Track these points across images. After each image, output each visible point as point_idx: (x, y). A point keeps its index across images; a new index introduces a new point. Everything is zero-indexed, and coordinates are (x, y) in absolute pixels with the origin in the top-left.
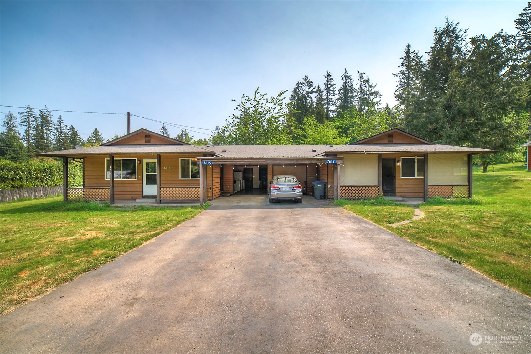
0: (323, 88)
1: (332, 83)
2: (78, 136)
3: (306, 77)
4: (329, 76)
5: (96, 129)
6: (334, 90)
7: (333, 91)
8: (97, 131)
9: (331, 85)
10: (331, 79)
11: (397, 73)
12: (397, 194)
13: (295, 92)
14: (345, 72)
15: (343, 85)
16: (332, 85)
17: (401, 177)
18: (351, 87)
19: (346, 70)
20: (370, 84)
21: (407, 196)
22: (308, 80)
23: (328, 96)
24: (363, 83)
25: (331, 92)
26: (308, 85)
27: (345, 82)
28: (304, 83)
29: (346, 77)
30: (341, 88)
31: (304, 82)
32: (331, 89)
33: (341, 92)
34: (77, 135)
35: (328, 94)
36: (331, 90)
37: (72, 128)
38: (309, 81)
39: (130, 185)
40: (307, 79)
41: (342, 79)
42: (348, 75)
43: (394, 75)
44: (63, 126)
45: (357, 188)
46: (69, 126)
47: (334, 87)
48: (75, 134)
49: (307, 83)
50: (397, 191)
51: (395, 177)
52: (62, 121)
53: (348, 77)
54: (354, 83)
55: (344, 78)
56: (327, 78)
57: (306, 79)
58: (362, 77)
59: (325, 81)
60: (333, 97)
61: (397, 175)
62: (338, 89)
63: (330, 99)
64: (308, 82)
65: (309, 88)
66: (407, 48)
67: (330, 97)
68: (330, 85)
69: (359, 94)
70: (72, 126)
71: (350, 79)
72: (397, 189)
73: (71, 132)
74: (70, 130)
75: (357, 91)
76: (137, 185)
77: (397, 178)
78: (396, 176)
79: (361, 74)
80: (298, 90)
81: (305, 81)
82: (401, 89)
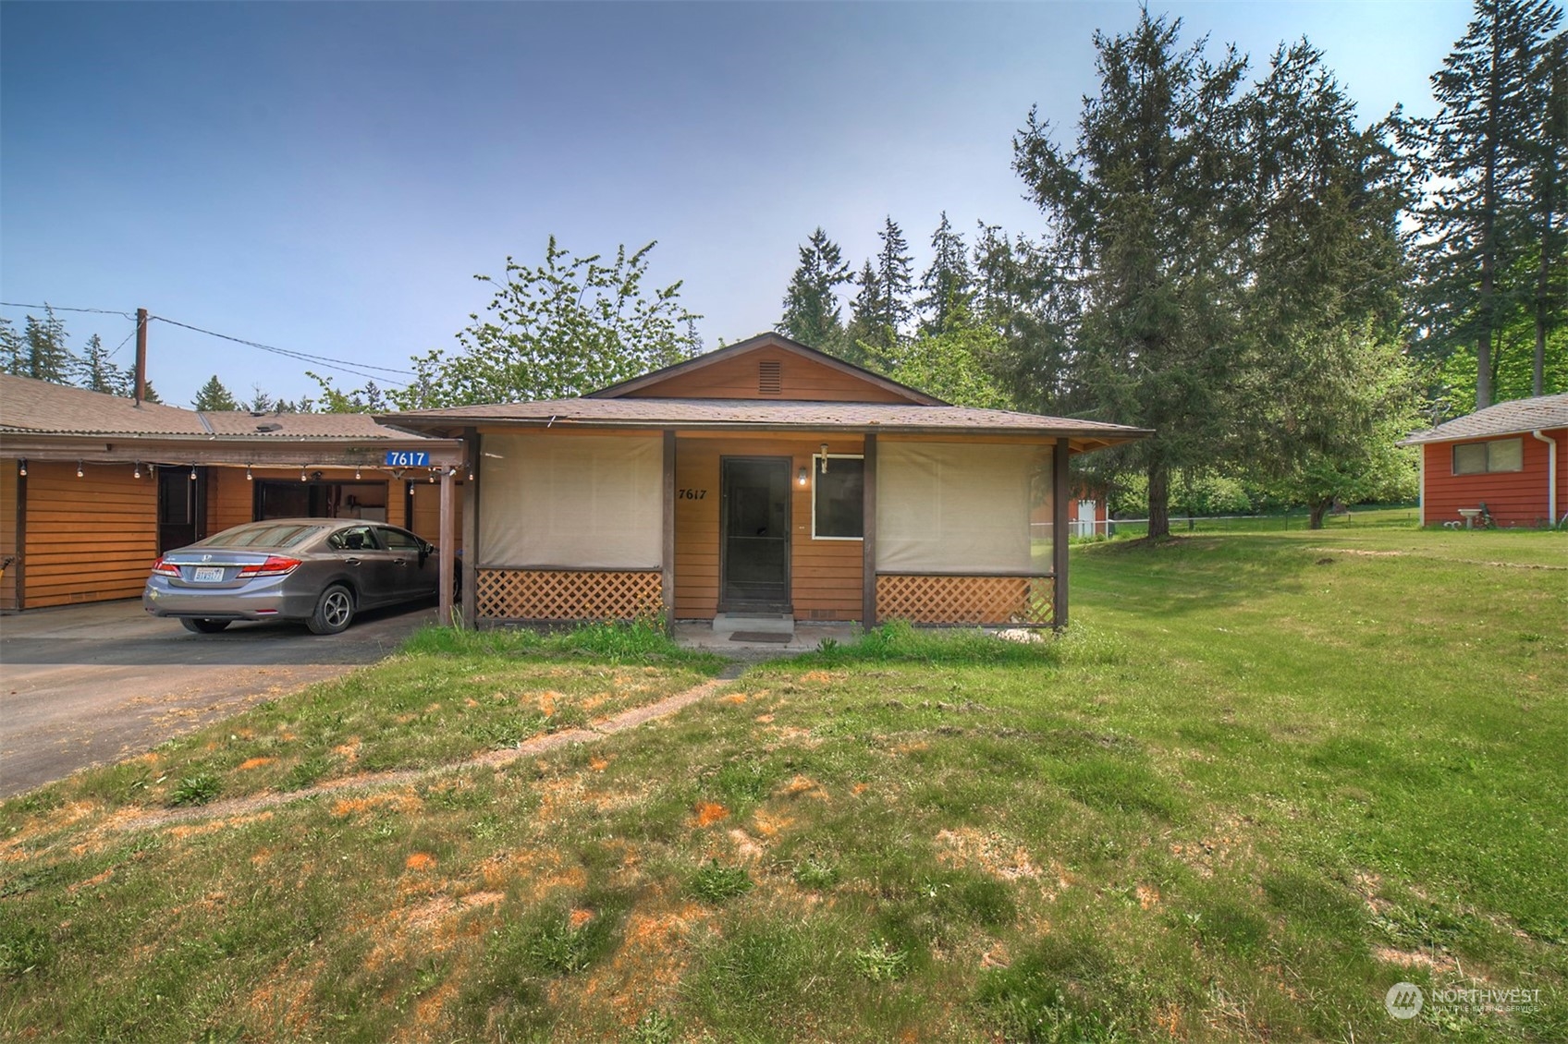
0: (876, 269)
1: (901, 256)
3: (819, 232)
4: (893, 236)
5: (214, 379)
6: (909, 274)
7: (906, 279)
8: (218, 385)
9: (899, 260)
12: (796, 604)
13: (800, 280)
14: (944, 224)
15: (936, 262)
16: (903, 262)
17: (814, 537)
18: (959, 269)
19: (944, 217)
21: (838, 614)
22: (824, 244)
23: (889, 294)
25: (900, 281)
26: (825, 258)
27: (944, 252)
28: (813, 253)
29: (944, 238)
30: (932, 270)
31: (814, 249)
32: (900, 272)
33: (931, 283)
34: (152, 394)
35: (889, 287)
36: (899, 276)
38: (828, 245)
40: (823, 240)
41: (934, 244)
42: (951, 233)
44: (104, 366)
45: (579, 577)
47: (909, 265)
49: (823, 250)
50: (794, 595)
51: (789, 534)
52: (100, 353)
53: (951, 239)
55: (940, 242)
56: (886, 242)
57: (819, 238)
58: (991, 240)
59: (882, 250)
60: (904, 297)
61: (797, 529)
62: (921, 274)
63: (895, 302)
64: (825, 248)
65: (830, 268)
67: (896, 296)
68: (896, 262)
69: (983, 289)
71: (958, 245)
72: (795, 583)
74: (128, 381)
75: (977, 280)
77: (795, 539)
78: (794, 531)
79: (989, 229)
80: (806, 276)
81: (817, 246)
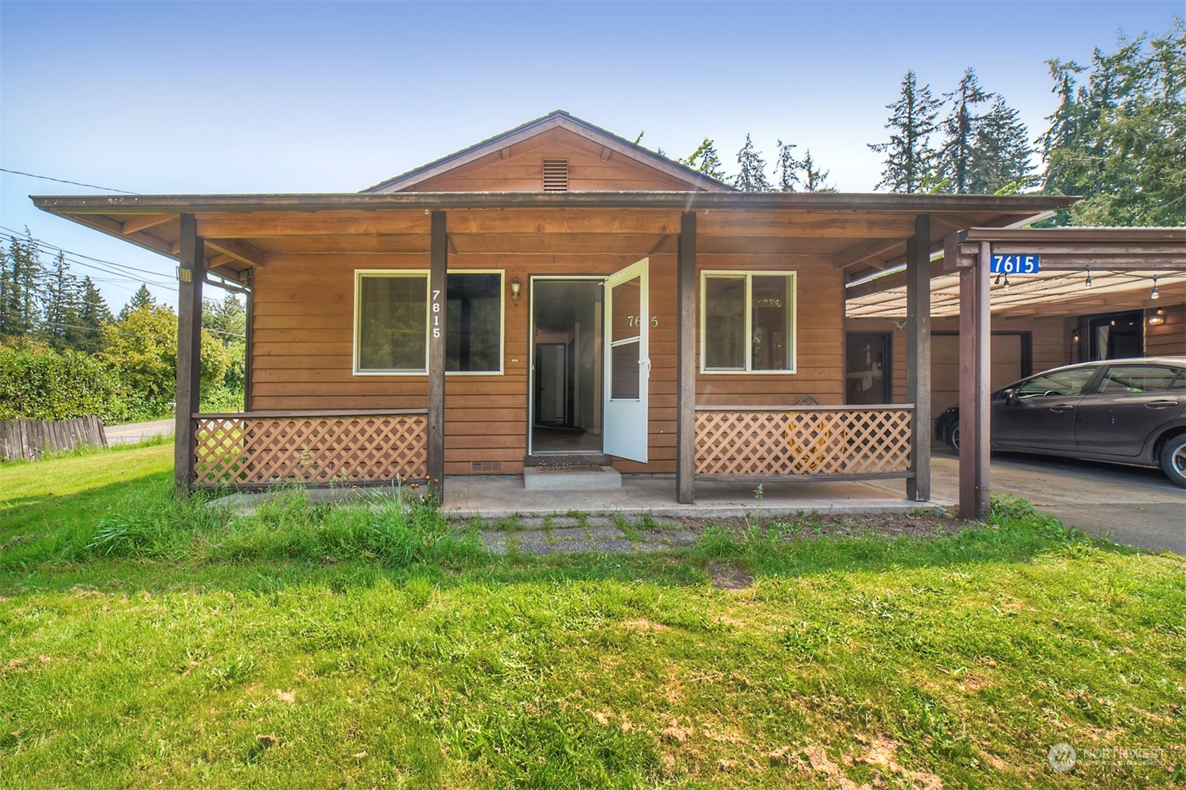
2: (102, 304)
5: (144, 286)
8: (146, 291)
10: (713, 160)
11: (880, 143)
14: (747, 145)
15: (740, 175)
18: (759, 181)
19: (748, 138)
20: (814, 170)
24: (789, 169)
27: (746, 168)
29: (748, 157)
34: (98, 300)
37: (88, 283)
39: (470, 404)
41: (739, 161)
43: (873, 147)
44: (67, 277)
46: (80, 279)
48: (93, 297)
52: (64, 267)
53: (752, 156)
54: (767, 171)
55: (744, 159)
58: (786, 157)
66: (906, 81)
70: (88, 279)
71: (758, 161)
73: (84, 294)
74: (82, 289)
76: (502, 401)
79: (786, 148)
82: (891, 181)
